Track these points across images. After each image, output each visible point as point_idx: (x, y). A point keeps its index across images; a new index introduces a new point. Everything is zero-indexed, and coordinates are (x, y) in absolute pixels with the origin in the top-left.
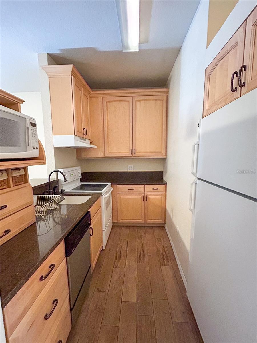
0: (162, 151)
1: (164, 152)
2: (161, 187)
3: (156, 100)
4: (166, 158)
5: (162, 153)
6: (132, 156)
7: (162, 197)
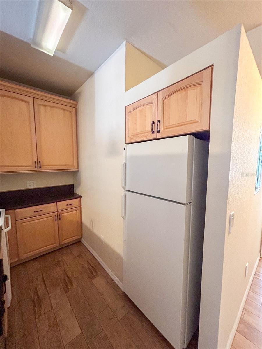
0: (74, 164)
1: (75, 164)
2: (75, 202)
3: (64, 110)
4: (78, 171)
5: (74, 166)
6: (37, 169)
7: (76, 212)
